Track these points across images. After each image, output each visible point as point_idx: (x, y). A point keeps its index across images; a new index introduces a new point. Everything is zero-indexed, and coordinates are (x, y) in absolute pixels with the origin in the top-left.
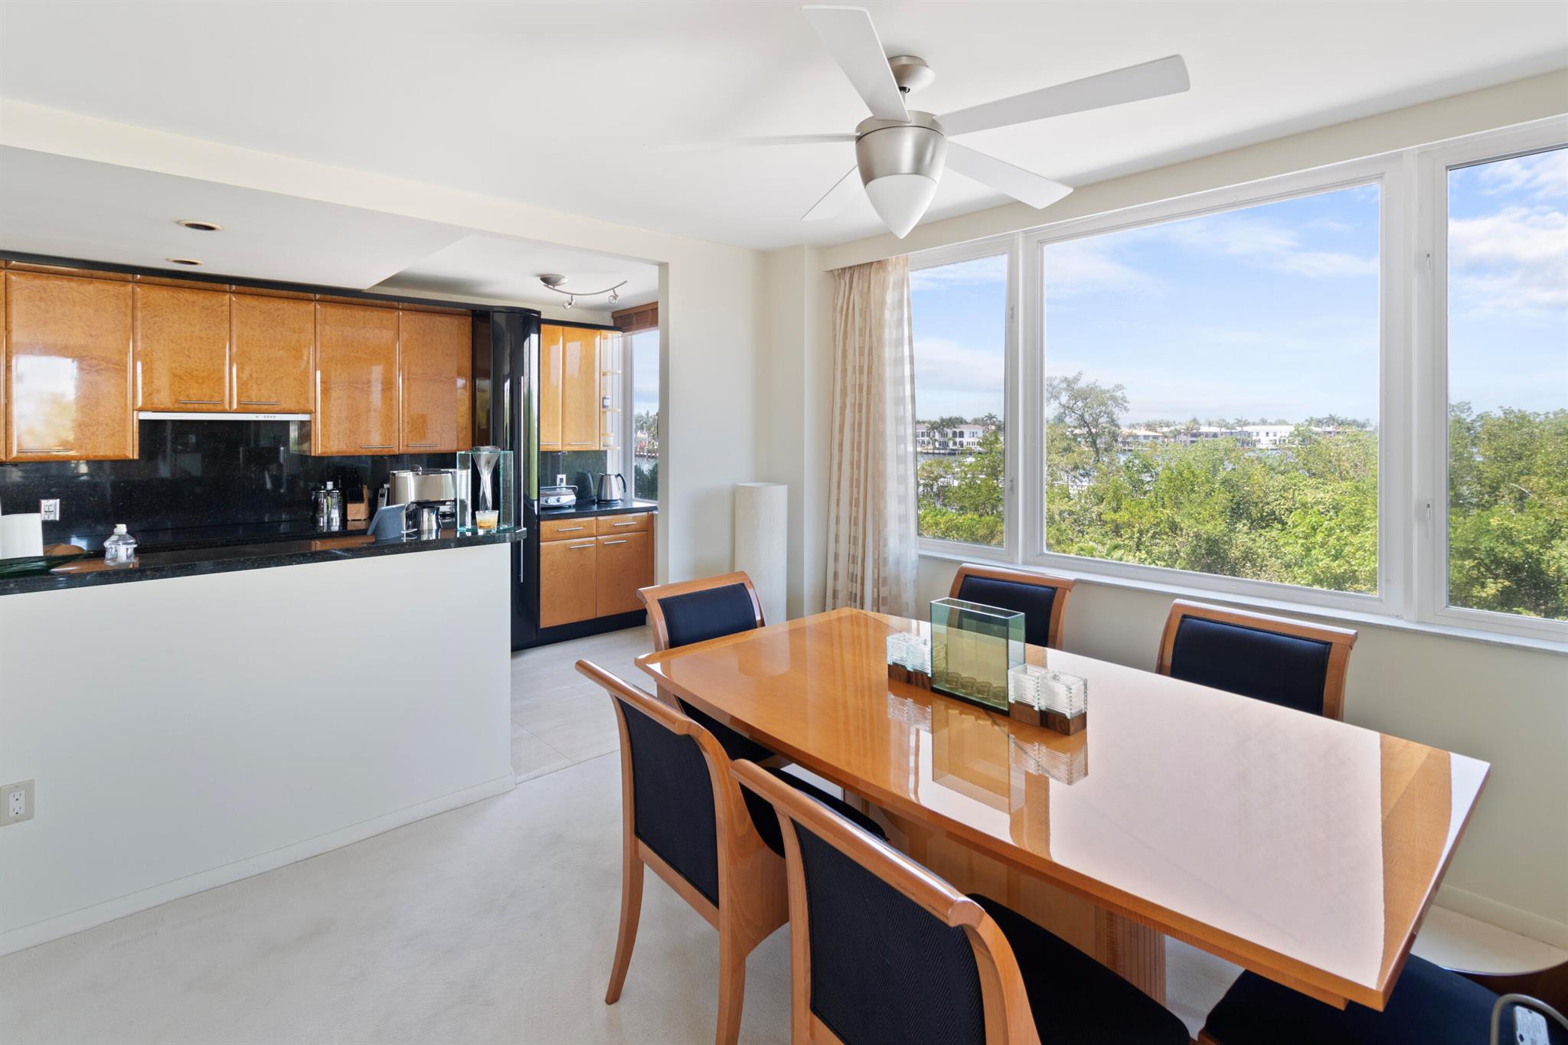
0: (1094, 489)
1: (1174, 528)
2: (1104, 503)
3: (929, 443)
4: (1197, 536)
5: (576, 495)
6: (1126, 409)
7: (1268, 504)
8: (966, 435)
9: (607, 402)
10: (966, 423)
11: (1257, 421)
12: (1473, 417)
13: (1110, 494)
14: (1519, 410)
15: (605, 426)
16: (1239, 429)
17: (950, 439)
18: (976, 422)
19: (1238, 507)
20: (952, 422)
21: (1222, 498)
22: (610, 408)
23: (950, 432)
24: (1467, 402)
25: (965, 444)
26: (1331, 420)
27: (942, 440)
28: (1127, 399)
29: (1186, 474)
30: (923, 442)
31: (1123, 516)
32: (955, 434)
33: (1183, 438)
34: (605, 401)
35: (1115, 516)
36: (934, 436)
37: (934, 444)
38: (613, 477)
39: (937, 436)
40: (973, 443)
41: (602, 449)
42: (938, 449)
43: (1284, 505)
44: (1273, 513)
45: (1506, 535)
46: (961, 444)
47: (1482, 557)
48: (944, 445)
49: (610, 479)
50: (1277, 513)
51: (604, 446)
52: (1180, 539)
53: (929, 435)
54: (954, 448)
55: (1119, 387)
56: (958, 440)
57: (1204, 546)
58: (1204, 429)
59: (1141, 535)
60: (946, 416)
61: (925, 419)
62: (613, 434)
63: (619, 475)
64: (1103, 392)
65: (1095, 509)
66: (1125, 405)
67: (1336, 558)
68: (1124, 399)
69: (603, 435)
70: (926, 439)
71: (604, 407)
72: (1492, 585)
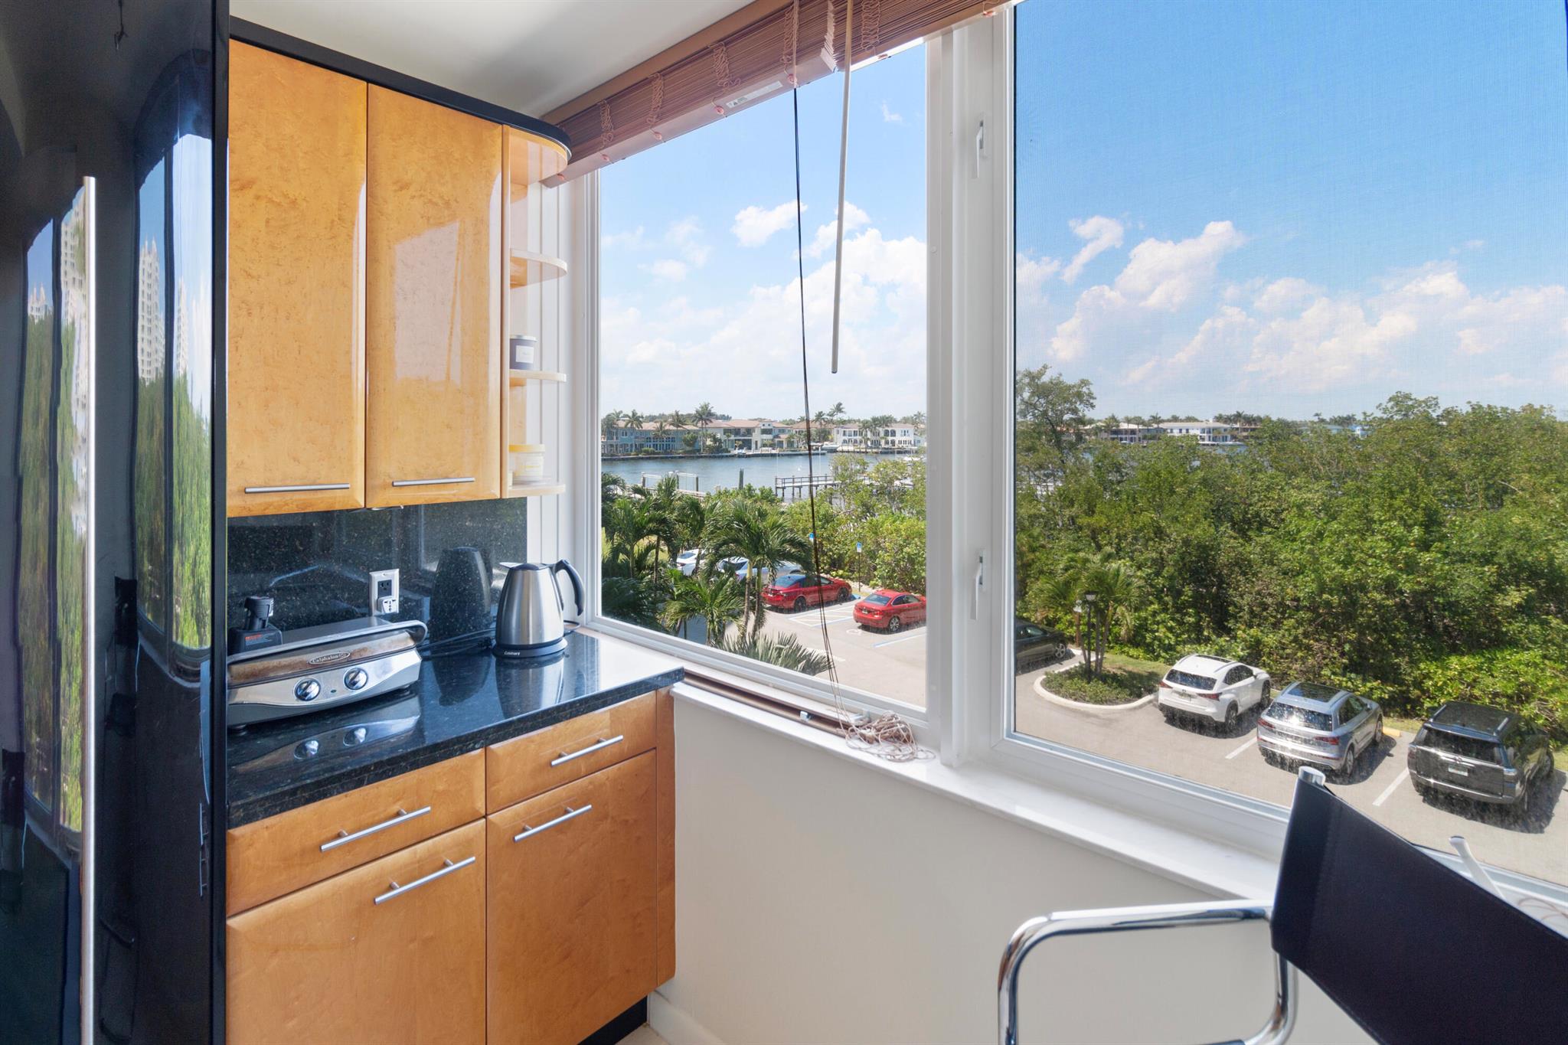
0: (1064, 491)
1: (1160, 533)
2: (1076, 506)
3: (861, 442)
4: (1186, 542)
5: (420, 650)
6: (1093, 406)
7: (1251, 505)
8: (898, 434)
9: (525, 354)
10: (895, 421)
11: (1169, 417)
12: (1439, 412)
13: (1081, 497)
14: (1489, 406)
15: (521, 425)
16: (1155, 426)
17: (882, 438)
18: (905, 420)
19: (1218, 509)
20: (886, 421)
21: (1202, 500)
22: (535, 368)
23: (881, 430)
24: (1434, 396)
25: (897, 442)
26: (1238, 417)
27: (874, 438)
28: (1094, 396)
29: (1163, 474)
30: (856, 441)
31: (1098, 520)
32: (887, 433)
33: (1104, 435)
34: (519, 349)
35: (1092, 521)
36: (866, 435)
37: (866, 443)
38: (544, 575)
39: (869, 435)
40: (905, 442)
41: (511, 492)
42: (871, 448)
43: (1270, 506)
44: (1257, 514)
45: (1525, 535)
46: (893, 442)
47: (1502, 561)
48: (876, 444)
49: (536, 579)
50: (1262, 515)
51: (515, 483)
52: (1168, 546)
53: (861, 434)
54: (887, 446)
55: (1084, 383)
56: (890, 438)
57: (1194, 553)
58: (1124, 426)
59: (1120, 540)
60: (878, 414)
61: (856, 418)
62: (542, 448)
63: (561, 565)
64: (1069, 388)
65: (1067, 512)
66: (1091, 401)
67: (1346, 565)
68: (1090, 395)
69: (513, 449)
70: (858, 438)
71: (514, 365)
72: (1515, 593)
